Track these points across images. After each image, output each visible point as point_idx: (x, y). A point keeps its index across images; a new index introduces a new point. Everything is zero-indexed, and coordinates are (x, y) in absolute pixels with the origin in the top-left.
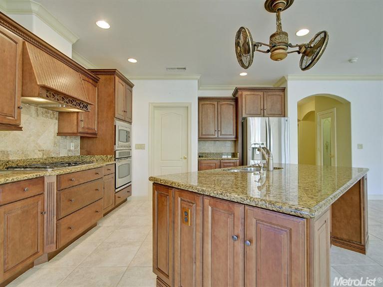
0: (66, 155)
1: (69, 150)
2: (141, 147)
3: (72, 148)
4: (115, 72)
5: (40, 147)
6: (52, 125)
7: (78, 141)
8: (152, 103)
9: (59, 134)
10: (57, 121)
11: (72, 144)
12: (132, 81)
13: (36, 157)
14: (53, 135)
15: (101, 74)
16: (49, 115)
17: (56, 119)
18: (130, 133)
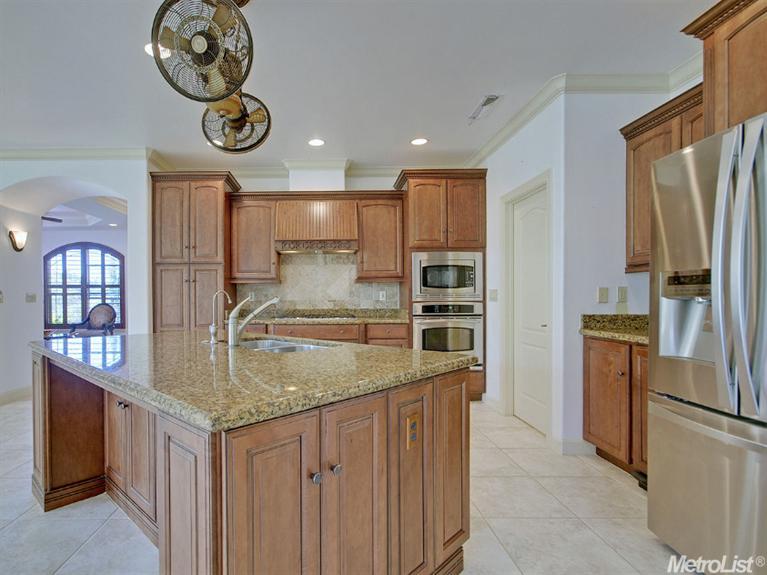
1: (377, 302)
3: (383, 299)
4: (404, 174)
5: (330, 297)
6: (348, 272)
7: (396, 289)
11: (383, 293)
13: (325, 308)
14: (349, 283)
15: (404, 185)
16: (341, 261)
17: (353, 263)
18: (472, 269)
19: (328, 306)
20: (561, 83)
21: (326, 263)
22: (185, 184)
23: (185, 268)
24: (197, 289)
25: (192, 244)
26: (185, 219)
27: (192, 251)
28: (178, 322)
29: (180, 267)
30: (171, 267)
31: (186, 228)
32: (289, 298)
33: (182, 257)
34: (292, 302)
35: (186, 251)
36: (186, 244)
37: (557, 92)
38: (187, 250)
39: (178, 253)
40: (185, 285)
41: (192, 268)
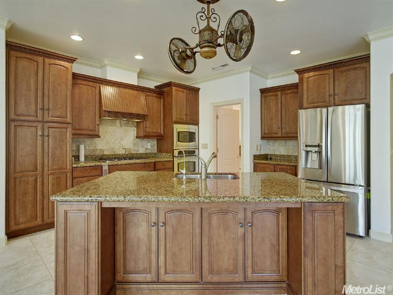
0: (144, 152)
1: (147, 149)
2: (205, 146)
3: (149, 147)
4: (171, 84)
5: (123, 146)
6: (132, 132)
7: (155, 142)
8: (212, 104)
9: (137, 137)
10: (136, 128)
11: (149, 144)
12: (196, 86)
13: (121, 153)
14: (133, 138)
15: (164, 88)
16: (129, 125)
17: (135, 127)
18: (195, 133)
19: (122, 152)
20: (249, 68)
21: (121, 126)
22: (40, 59)
23: (40, 126)
24: (50, 142)
25: (46, 107)
26: (40, 86)
27: (46, 112)
28: (31, 168)
29: (35, 124)
30: (26, 124)
31: (40, 94)
32: (99, 147)
33: (37, 116)
34: (100, 150)
35: (39, 112)
36: (39, 106)
37: (247, 71)
38: (41, 111)
39: (33, 113)
40: (39, 138)
41: (47, 125)
